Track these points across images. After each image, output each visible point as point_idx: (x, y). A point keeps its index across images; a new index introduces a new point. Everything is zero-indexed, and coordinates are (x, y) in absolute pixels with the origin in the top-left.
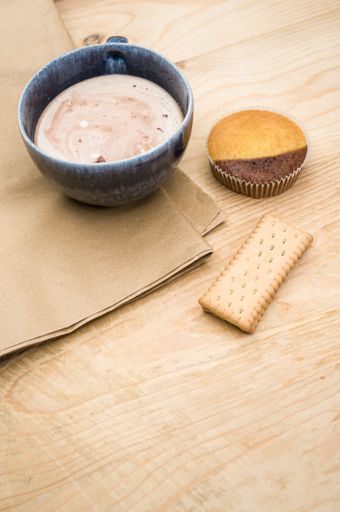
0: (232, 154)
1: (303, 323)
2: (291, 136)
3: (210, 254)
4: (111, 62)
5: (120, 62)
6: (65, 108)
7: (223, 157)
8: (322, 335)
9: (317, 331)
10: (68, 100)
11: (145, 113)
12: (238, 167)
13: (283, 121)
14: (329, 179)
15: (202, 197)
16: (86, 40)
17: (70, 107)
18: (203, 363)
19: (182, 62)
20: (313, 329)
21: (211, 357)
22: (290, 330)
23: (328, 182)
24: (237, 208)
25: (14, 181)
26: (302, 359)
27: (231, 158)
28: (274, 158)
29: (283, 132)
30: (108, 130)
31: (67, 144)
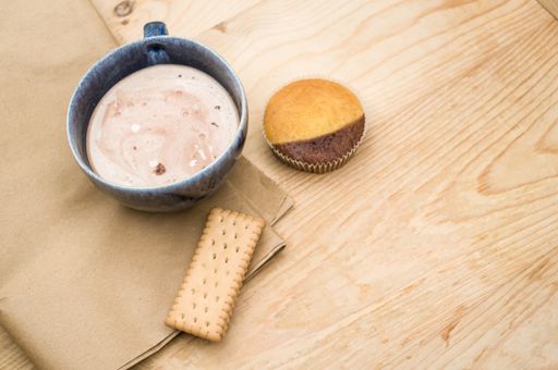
0: (291, 135)
1: (383, 303)
2: (347, 106)
3: (283, 247)
4: (153, 54)
5: (161, 53)
6: (112, 112)
7: (282, 140)
8: (403, 313)
9: (398, 309)
10: (114, 102)
11: (196, 107)
12: (298, 149)
13: (337, 89)
14: (390, 142)
15: (266, 182)
16: (116, 9)
17: (117, 109)
18: (292, 359)
19: (222, 24)
20: (394, 308)
21: (299, 353)
22: (373, 312)
23: (389, 146)
24: (303, 187)
25: (72, 191)
26: (387, 341)
27: (290, 140)
28: (334, 135)
29: (338, 103)
30: (162, 132)
31: (122, 153)
